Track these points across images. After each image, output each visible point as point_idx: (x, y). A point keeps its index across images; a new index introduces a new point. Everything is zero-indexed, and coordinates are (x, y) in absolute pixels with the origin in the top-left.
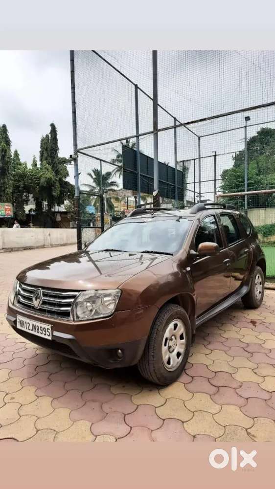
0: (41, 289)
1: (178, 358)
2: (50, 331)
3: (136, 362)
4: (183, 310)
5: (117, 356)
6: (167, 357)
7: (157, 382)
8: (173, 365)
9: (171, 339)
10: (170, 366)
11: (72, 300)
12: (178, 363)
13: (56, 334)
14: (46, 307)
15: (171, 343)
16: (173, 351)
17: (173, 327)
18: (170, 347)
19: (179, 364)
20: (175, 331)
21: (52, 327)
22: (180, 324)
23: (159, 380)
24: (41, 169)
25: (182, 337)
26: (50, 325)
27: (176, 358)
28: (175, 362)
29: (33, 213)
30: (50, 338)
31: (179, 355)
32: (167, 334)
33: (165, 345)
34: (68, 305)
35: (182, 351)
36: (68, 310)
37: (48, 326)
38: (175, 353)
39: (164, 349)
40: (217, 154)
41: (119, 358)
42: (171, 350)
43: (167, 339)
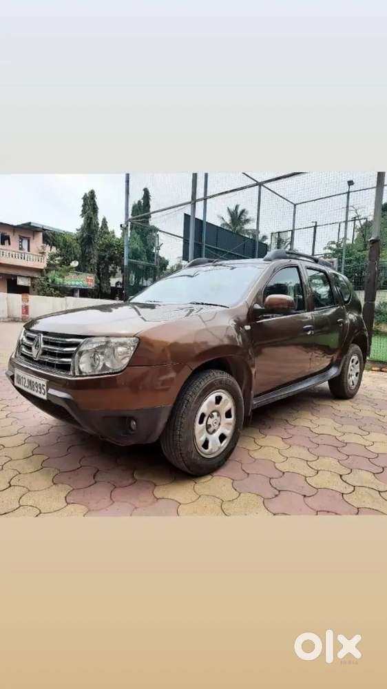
0: (42, 335)
1: (221, 442)
2: (45, 388)
3: (154, 438)
4: (232, 379)
5: (130, 427)
6: (202, 439)
7: (186, 470)
8: (212, 449)
9: (211, 416)
10: (207, 451)
11: (74, 349)
12: (220, 448)
13: (51, 391)
14: (48, 359)
15: (210, 421)
16: (214, 431)
17: (214, 400)
18: (208, 426)
19: (222, 450)
20: (218, 406)
21: (48, 383)
22: (225, 396)
23: (188, 467)
24: (130, 238)
25: (228, 415)
26: (46, 380)
27: (219, 441)
28: (216, 446)
29: (119, 286)
30: (44, 397)
31: (222, 437)
32: (204, 408)
33: (201, 422)
34: (69, 355)
35: (228, 432)
36: (68, 362)
37: (43, 382)
38: (217, 434)
39: (199, 428)
40: (318, 224)
41: (132, 430)
42: (211, 430)
43: (203, 415)
